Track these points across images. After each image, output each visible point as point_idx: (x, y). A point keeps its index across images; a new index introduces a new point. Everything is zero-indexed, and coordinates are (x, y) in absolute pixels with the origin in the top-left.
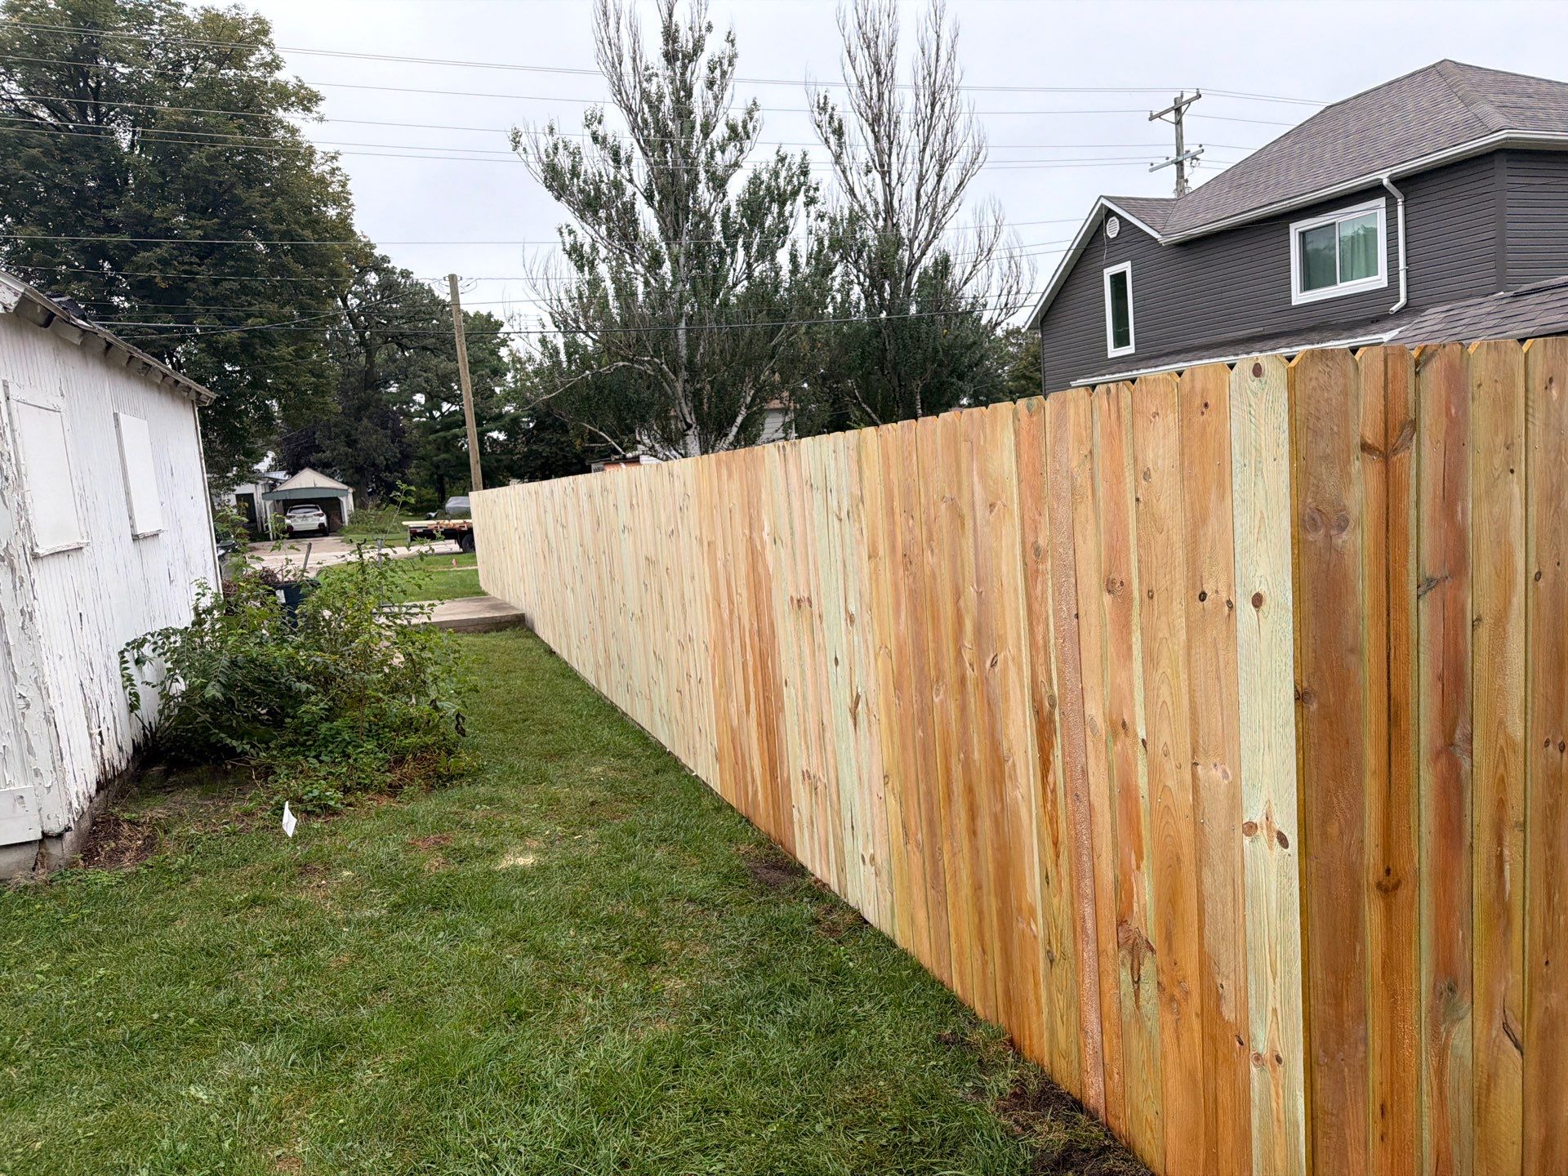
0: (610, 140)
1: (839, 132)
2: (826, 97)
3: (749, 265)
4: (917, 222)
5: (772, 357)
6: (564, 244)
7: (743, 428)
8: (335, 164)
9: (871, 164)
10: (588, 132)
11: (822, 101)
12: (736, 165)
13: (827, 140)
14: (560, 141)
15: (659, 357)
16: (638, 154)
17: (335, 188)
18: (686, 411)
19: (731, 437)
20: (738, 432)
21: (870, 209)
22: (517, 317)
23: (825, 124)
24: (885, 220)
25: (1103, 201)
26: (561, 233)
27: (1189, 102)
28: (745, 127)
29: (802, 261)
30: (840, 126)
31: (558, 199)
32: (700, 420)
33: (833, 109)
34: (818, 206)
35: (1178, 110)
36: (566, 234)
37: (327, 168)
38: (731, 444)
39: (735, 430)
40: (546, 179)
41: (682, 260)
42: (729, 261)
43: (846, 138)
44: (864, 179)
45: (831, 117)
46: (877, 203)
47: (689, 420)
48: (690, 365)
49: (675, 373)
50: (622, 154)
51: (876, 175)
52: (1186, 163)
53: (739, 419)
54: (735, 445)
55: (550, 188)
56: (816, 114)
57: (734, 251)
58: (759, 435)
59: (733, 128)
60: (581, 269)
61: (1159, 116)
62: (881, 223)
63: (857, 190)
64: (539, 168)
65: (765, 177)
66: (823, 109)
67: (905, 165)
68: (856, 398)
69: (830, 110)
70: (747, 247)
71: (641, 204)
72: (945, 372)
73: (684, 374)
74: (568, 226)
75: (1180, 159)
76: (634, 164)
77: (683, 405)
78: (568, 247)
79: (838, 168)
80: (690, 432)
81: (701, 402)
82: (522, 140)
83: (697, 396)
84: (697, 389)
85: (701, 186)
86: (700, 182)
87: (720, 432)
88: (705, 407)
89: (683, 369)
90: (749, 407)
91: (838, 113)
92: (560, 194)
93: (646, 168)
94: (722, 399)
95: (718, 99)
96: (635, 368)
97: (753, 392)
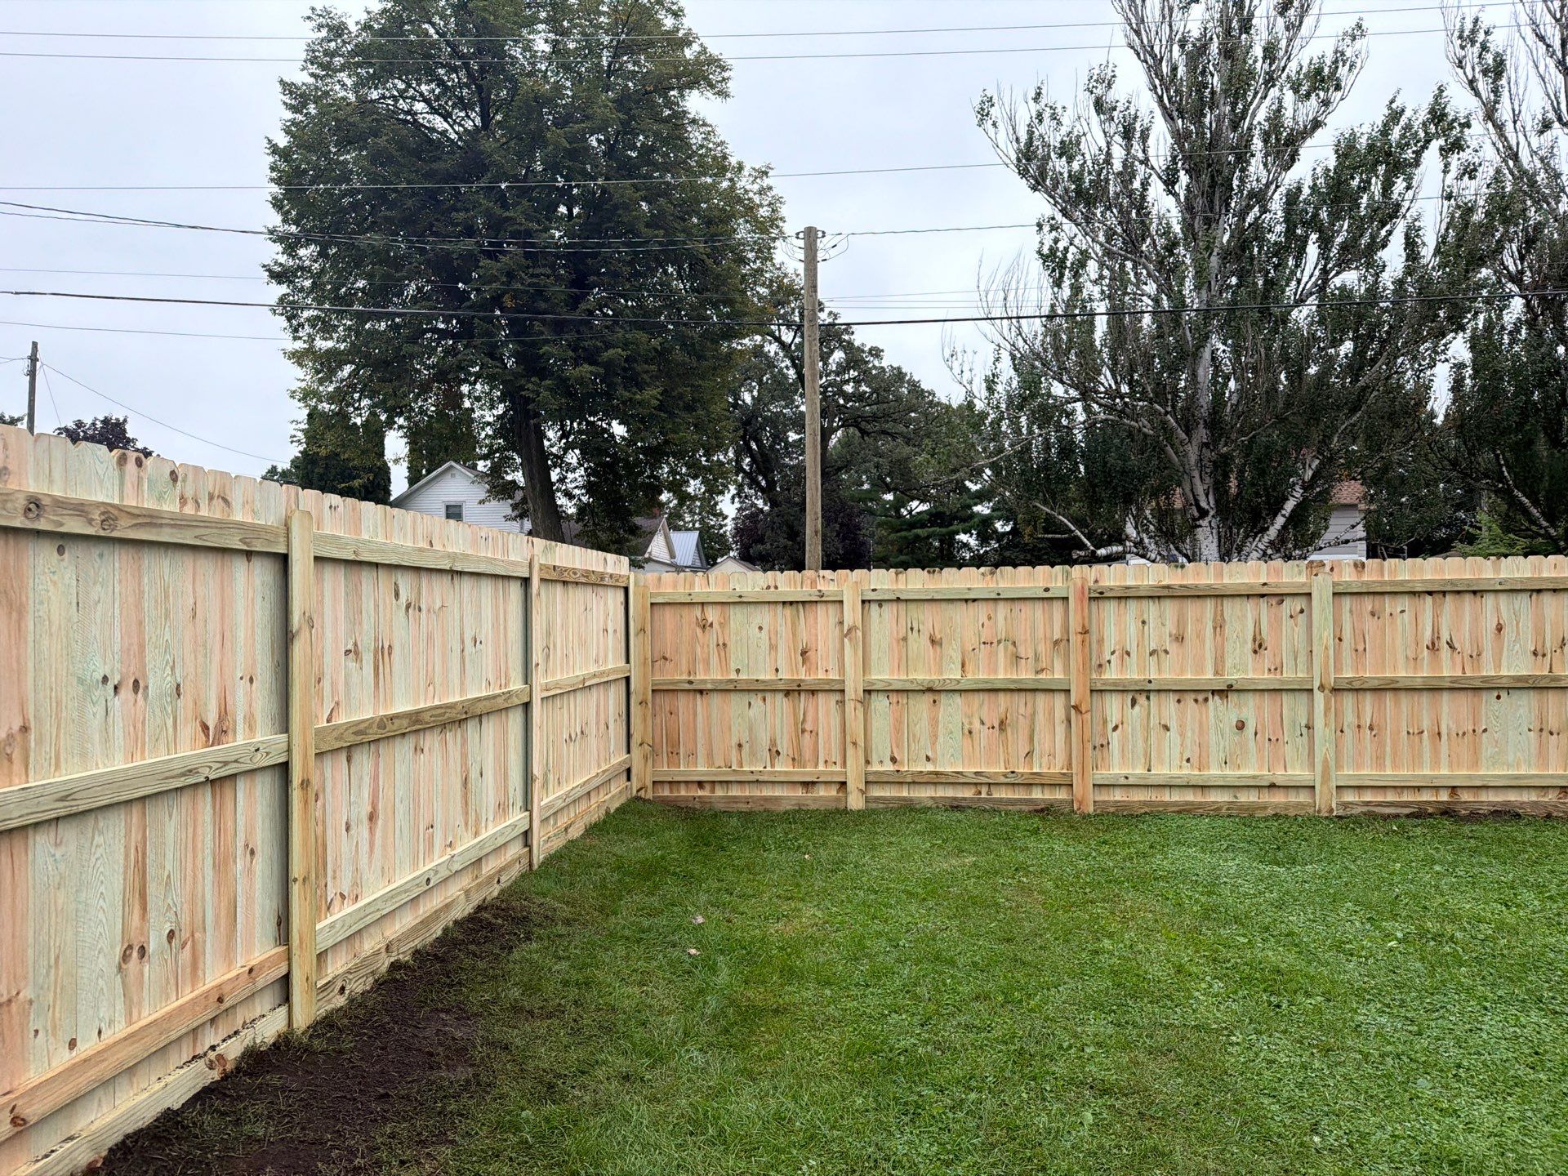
0: (1121, 106)
1: (1496, 70)
2: (1476, 20)
3: (1325, 272)
5: (1353, 410)
6: (1041, 244)
7: (1297, 519)
8: (766, 182)
9: (1551, 115)
10: (1089, 98)
11: (1468, 26)
12: (1317, 124)
13: (1472, 83)
14: (1047, 108)
15: (1164, 405)
18: (1200, 489)
19: (1273, 532)
20: (1284, 527)
22: (959, 355)
23: (1472, 60)
26: (1039, 231)
28: (1334, 71)
29: (1427, 252)
30: (1499, 62)
32: (1223, 510)
33: (1487, 33)
34: (1466, 154)
36: (1045, 231)
38: (1271, 543)
39: (1280, 521)
40: (1019, 162)
41: (1214, 266)
42: (1290, 266)
43: (1508, 78)
44: (1535, 142)
45: (1484, 49)
47: (1203, 504)
48: (1215, 423)
49: (1188, 432)
50: (1138, 126)
53: (1290, 505)
54: (1282, 549)
55: (1024, 173)
56: (1457, 48)
57: (1301, 252)
58: (1319, 537)
59: (1315, 70)
60: (1058, 283)
63: (1523, 156)
64: (1012, 149)
66: (1468, 38)
68: (1502, 479)
69: (1481, 37)
70: (1325, 243)
71: (1156, 189)
73: (1202, 434)
74: (1050, 220)
76: (1151, 142)
77: (1197, 481)
78: (1044, 252)
79: (1490, 125)
80: (1204, 523)
81: (1226, 477)
82: (993, 111)
83: (1221, 467)
84: (1222, 455)
85: (1253, 161)
86: (1253, 155)
87: (1254, 526)
88: (1233, 483)
89: (1201, 426)
90: (1307, 487)
91: (1497, 42)
92: (1039, 181)
93: (1170, 141)
94: (1262, 473)
95: (1293, 28)
96: (1124, 424)
97: (1317, 462)
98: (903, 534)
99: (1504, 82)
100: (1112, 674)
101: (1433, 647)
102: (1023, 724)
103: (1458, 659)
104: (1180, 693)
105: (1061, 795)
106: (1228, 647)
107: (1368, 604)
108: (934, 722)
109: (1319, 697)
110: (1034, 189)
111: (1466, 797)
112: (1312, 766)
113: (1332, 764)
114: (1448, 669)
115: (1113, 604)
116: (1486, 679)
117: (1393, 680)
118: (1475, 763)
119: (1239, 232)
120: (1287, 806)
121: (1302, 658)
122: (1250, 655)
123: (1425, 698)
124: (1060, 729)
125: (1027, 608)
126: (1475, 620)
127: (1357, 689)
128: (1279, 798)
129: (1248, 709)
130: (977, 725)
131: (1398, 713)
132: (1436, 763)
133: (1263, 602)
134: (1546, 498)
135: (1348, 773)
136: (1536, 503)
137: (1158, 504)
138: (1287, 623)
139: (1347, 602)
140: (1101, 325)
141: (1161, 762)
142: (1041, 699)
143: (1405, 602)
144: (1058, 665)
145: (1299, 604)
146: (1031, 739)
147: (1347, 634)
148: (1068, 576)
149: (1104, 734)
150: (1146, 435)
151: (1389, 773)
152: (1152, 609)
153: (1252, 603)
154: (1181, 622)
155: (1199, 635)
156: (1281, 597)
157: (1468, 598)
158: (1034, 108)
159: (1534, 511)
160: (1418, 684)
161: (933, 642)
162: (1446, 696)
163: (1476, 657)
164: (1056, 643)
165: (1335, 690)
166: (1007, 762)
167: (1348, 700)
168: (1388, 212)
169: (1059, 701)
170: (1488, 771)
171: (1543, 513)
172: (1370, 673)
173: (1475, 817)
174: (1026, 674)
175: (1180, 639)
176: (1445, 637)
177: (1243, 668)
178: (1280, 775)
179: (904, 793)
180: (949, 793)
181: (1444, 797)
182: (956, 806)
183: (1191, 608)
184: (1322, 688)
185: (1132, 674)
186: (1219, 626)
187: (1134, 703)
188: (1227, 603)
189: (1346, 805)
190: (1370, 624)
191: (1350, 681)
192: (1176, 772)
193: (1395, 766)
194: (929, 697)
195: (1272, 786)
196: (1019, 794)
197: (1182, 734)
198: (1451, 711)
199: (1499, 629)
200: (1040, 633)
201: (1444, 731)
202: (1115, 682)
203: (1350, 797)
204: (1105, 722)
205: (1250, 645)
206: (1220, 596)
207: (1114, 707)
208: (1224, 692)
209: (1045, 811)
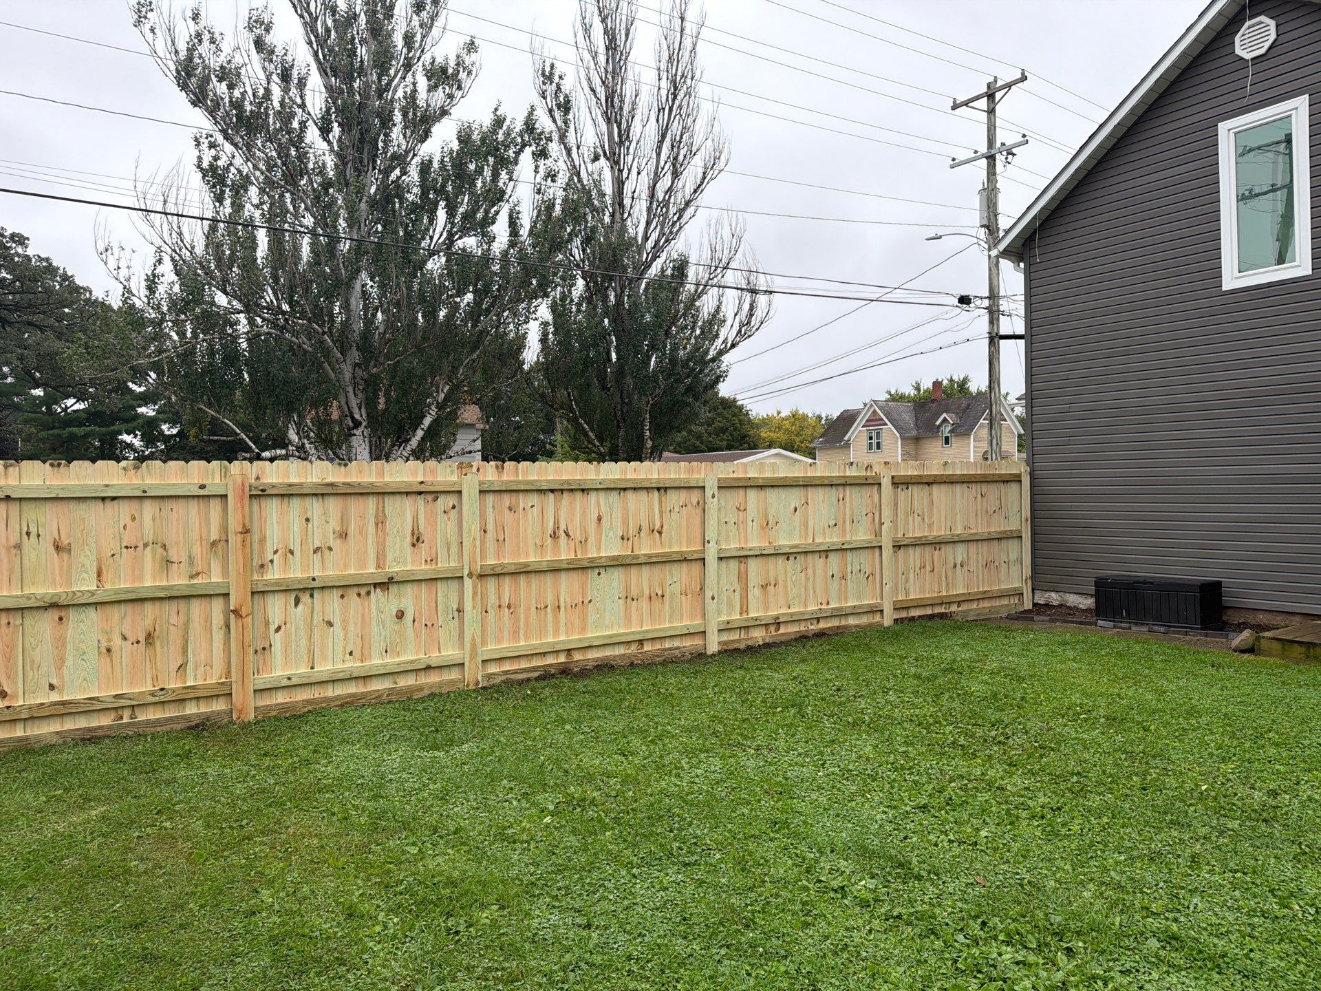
0: (279, 51)
1: (566, 106)
2: (552, 66)
3: (451, 235)
5: (475, 348)
6: (199, 158)
7: (432, 433)
9: (600, 151)
10: (248, 35)
11: (548, 69)
13: (551, 111)
14: (206, 31)
15: (321, 325)
18: (354, 403)
19: (414, 443)
20: (423, 438)
21: (597, 199)
23: (550, 95)
24: (612, 215)
26: (197, 144)
27: (1009, 86)
28: (456, 71)
29: (524, 232)
30: (568, 101)
32: (375, 421)
33: (561, 77)
34: (549, 162)
35: (990, 96)
36: (203, 146)
38: (413, 451)
39: (420, 433)
40: (178, 74)
42: (425, 223)
43: (573, 115)
44: (589, 166)
45: (558, 89)
46: (604, 196)
47: (357, 416)
48: (365, 344)
49: (343, 353)
50: (295, 74)
51: (605, 164)
52: (1000, 159)
53: (427, 421)
54: (419, 454)
55: (184, 87)
56: (540, 82)
57: (433, 215)
58: (450, 448)
60: (219, 199)
61: (966, 104)
62: (608, 218)
63: (583, 175)
64: (170, 60)
66: (548, 77)
68: (572, 411)
69: (556, 79)
70: (451, 211)
71: (313, 134)
72: (682, 388)
73: (355, 355)
74: (208, 137)
75: (993, 152)
76: (308, 88)
77: (351, 396)
78: (204, 165)
79: (562, 146)
80: (358, 432)
81: (376, 396)
82: (150, 15)
83: (370, 387)
84: (372, 375)
85: (395, 130)
86: (395, 125)
87: (399, 437)
88: (382, 400)
89: (354, 348)
90: (441, 407)
91: (567, 86)
92: (199, 99)
93: (325, 95)
94: (405, 393)
95: (427, 27)
96: (285, 339)
97: (448, 387)
98: (56, 431)
99: (570, 116)
100: (274, 574)
101: (554, 536)
102: (175, 635)
103: (572, 544)
104: (343, 588)
105: (219, 706)
106: (389, 541)
107: (507, 500)
108: (60, 643)
109: (468, 583)
110: (194, 104)
111: (577, 656)
112: (462, 645)
113: (479, 641)
114: (565, 554)
115: (275, 503)
116: (591, 560)
117: (526, 565)
118: (584, 629)
119: (383, 188)
120: (440, 684)
121: (454, 549)
122: (409, 549)
123: (549, 578)
124: (218, 636)
125: (179, 506)
126: (584, 513)
127: (497, 574)
128: (433, 678)
129: (407, 599)
130: (117, 641)
131: (529, 590)
132: (556, 632)
133: (420, 500)
134: (598, 426)
135: (491, 648)
136: (592, 429)
137: (317, 413)
138: (441, 518)
139: (490, 499)
141: (324, 658)
142: (196, 607)
143: (534, 499)
144: (216, 567)
145: (451, 500)
146: (185, 651)
147: (490, 528)
148: (226, 473)
149: (266, 637)
150: (305, 352)
151: (524, 643)
152: (315, 507)
153: (411, 499)
154: (344, 519)
155: (362, 531)
156: (436, 494)
157: (578, 495)
158: (193, 28)
159: (591, 434)
160: (544, 566)
161: (58, 548)
162: (563, 575)
163: (584, 542)
164: (214, 544)
165: (481, 576)
166: (155, 679)
167: (491, 584)
168: (497, 196)
169: (217, 606)
170: (594, 633)
171: (596, 436)
172: (509, 559)
173: (584, 673)
174: (178, 580)
175: (343, 535)
176: (563, 527)
177: (403, 561)
178: (435, 657)
179: (19, 732)
180: (82, 723)
181: (562, 659)
182: (89, 738)
183: (355, 505)
184: (470, 575)
185: (296, 572)
186: (380, 522)
187: (297, 602)
188: (388, 501)
189: (489, 676)
190: (508, 517)
191: (493, 567)
192: (339, 666)
193: (527, 638)
194: (54, 615)
195: (429, 668)
196: (170, 712)
197: (345, 629)
198: (567, 585)
199: (599, 519)
200: (195, 535)
201: (562, 606)
202: (278, 582)
203: (492, 669)
204: (267, 624)
205: (408, 540)
206: (381, 493)
207: (276, 608)
208: (385, 585)
209: (199, 728)
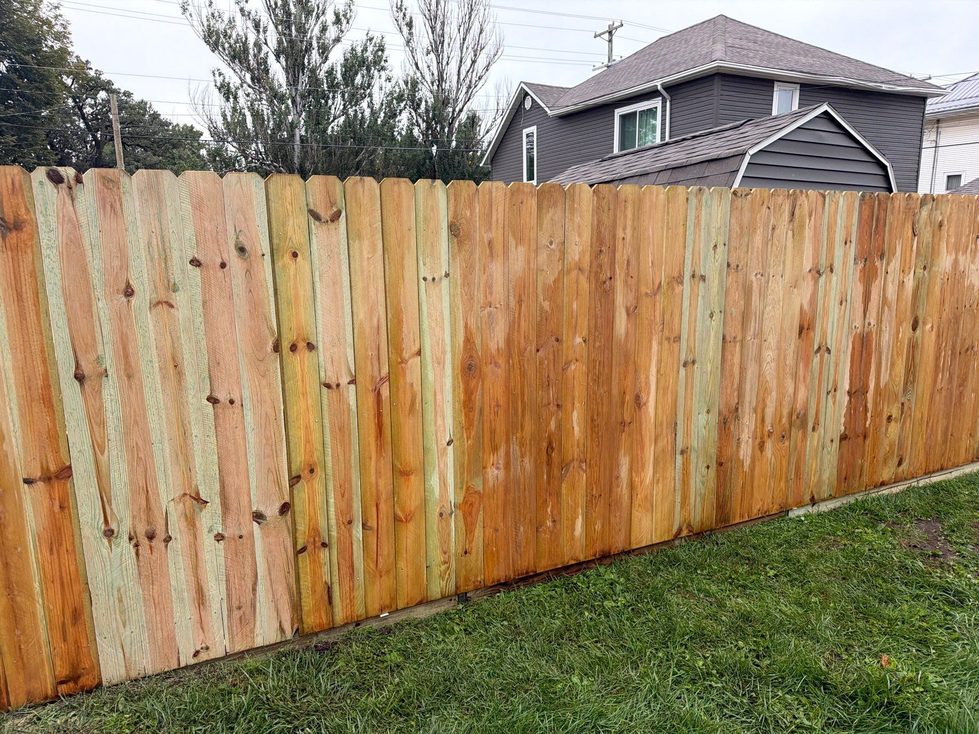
0: (253, 13)
1: (410, 25)
3: (345, 106)
4: (458, 89)
6: (215, 81)
8: (58, 12)
9: (430, 48)
10: (237, 8)
12: (337, 40)
13: (401, 30)
14: (216, 11)
16: (271, 27)
17: (58, 28)
21: (428, 78)
23: (400, 19)
24: (438, 86)
25: (522, 85)
26: (214, 75)
27: (617, 28)
28: (345, 16)
30: (411, 22)
31: (213, 51)
33: (406, 7)
35: (610, 33)
36: (217, 75)
37: (52, 14)
40: (205, 36)
41: (298, 99)
42: (330, 102)
43: (413, 30)
45: (404, 15)
46: (433, 74)
50: (262, 25)
51: (432, 56)
55: (208, 43)
56: (395, 13)
57: (334, 97)
59: (337, 15)
60: (228, 99)
61: (600, 35)
62: (435, 87)
63: (420, 65)
64: (200, 29)
65: (359, 49)
66: (400, 9)
67: (452, 52)
69: (404, 10)
70: (343, 94)
71: (272, 59)
74: (219, 70)
75: (610, 64)
76: (268, 33)
78: (218, 84)
79: (407, 49)
82: (188, 7)
85: (313, 52)
86: (313, 49)
91: (410, 13)
92: (215, 46)
93: (277, 36)
140: (249, 120)
158: (209, 10)
